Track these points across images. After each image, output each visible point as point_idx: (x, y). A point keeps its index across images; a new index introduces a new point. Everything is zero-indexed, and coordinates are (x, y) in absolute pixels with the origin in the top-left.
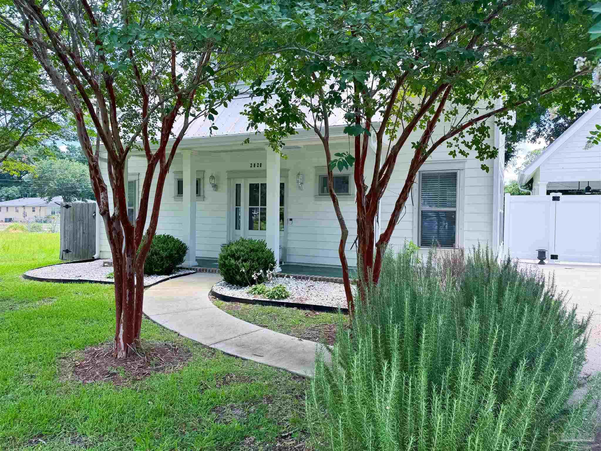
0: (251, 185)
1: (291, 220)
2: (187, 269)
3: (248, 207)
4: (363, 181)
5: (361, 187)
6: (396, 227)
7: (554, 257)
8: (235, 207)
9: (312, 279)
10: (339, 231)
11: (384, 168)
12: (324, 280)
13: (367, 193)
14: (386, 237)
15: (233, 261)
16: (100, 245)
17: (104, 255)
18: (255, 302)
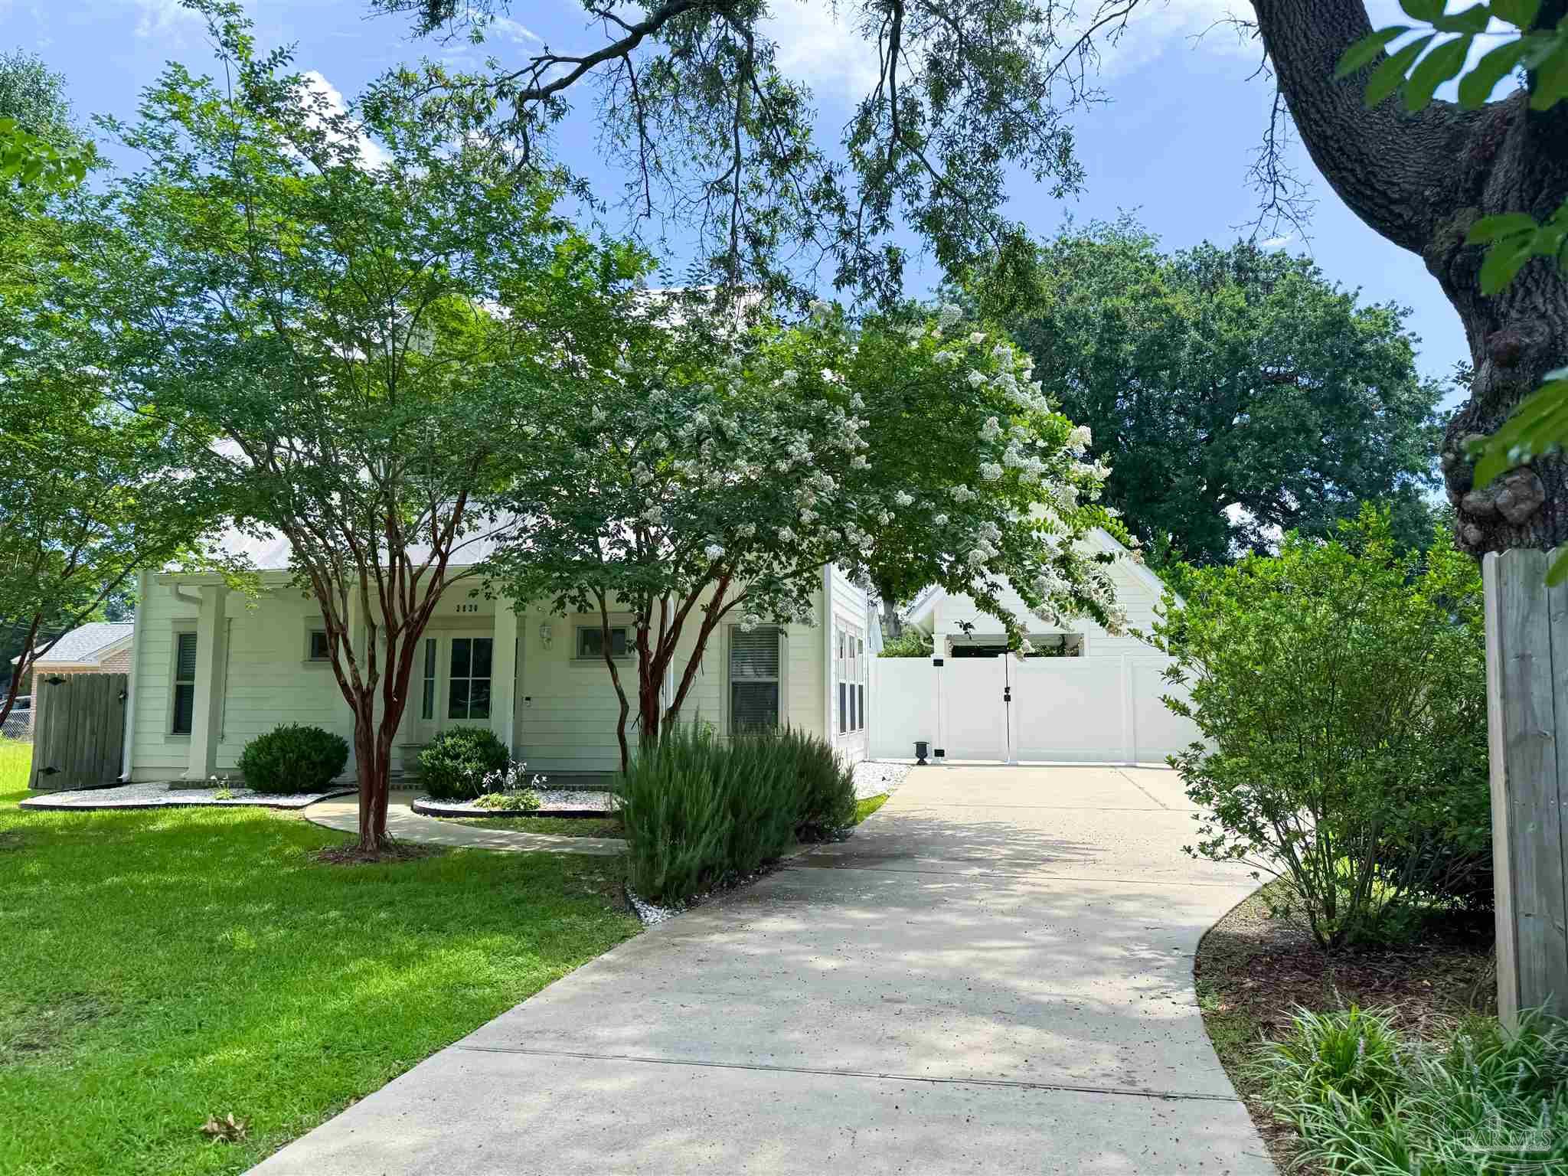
0: (456, 642)
1: (528, 699)
2: (345, 786)
3: (448, 678)
4: (647, 647)
5: (644, 654)
6: (685, 700)
7: (940, 753)
8: (423, 679)
9: (567, 789)
10: (619, 706)
11: (669, 635)
12: (586, 789)
13: (652, 660)
14: (673, 711)
15: (448, 761)
16: (134, 756)
17: (141, 776)
18: (491, 814)
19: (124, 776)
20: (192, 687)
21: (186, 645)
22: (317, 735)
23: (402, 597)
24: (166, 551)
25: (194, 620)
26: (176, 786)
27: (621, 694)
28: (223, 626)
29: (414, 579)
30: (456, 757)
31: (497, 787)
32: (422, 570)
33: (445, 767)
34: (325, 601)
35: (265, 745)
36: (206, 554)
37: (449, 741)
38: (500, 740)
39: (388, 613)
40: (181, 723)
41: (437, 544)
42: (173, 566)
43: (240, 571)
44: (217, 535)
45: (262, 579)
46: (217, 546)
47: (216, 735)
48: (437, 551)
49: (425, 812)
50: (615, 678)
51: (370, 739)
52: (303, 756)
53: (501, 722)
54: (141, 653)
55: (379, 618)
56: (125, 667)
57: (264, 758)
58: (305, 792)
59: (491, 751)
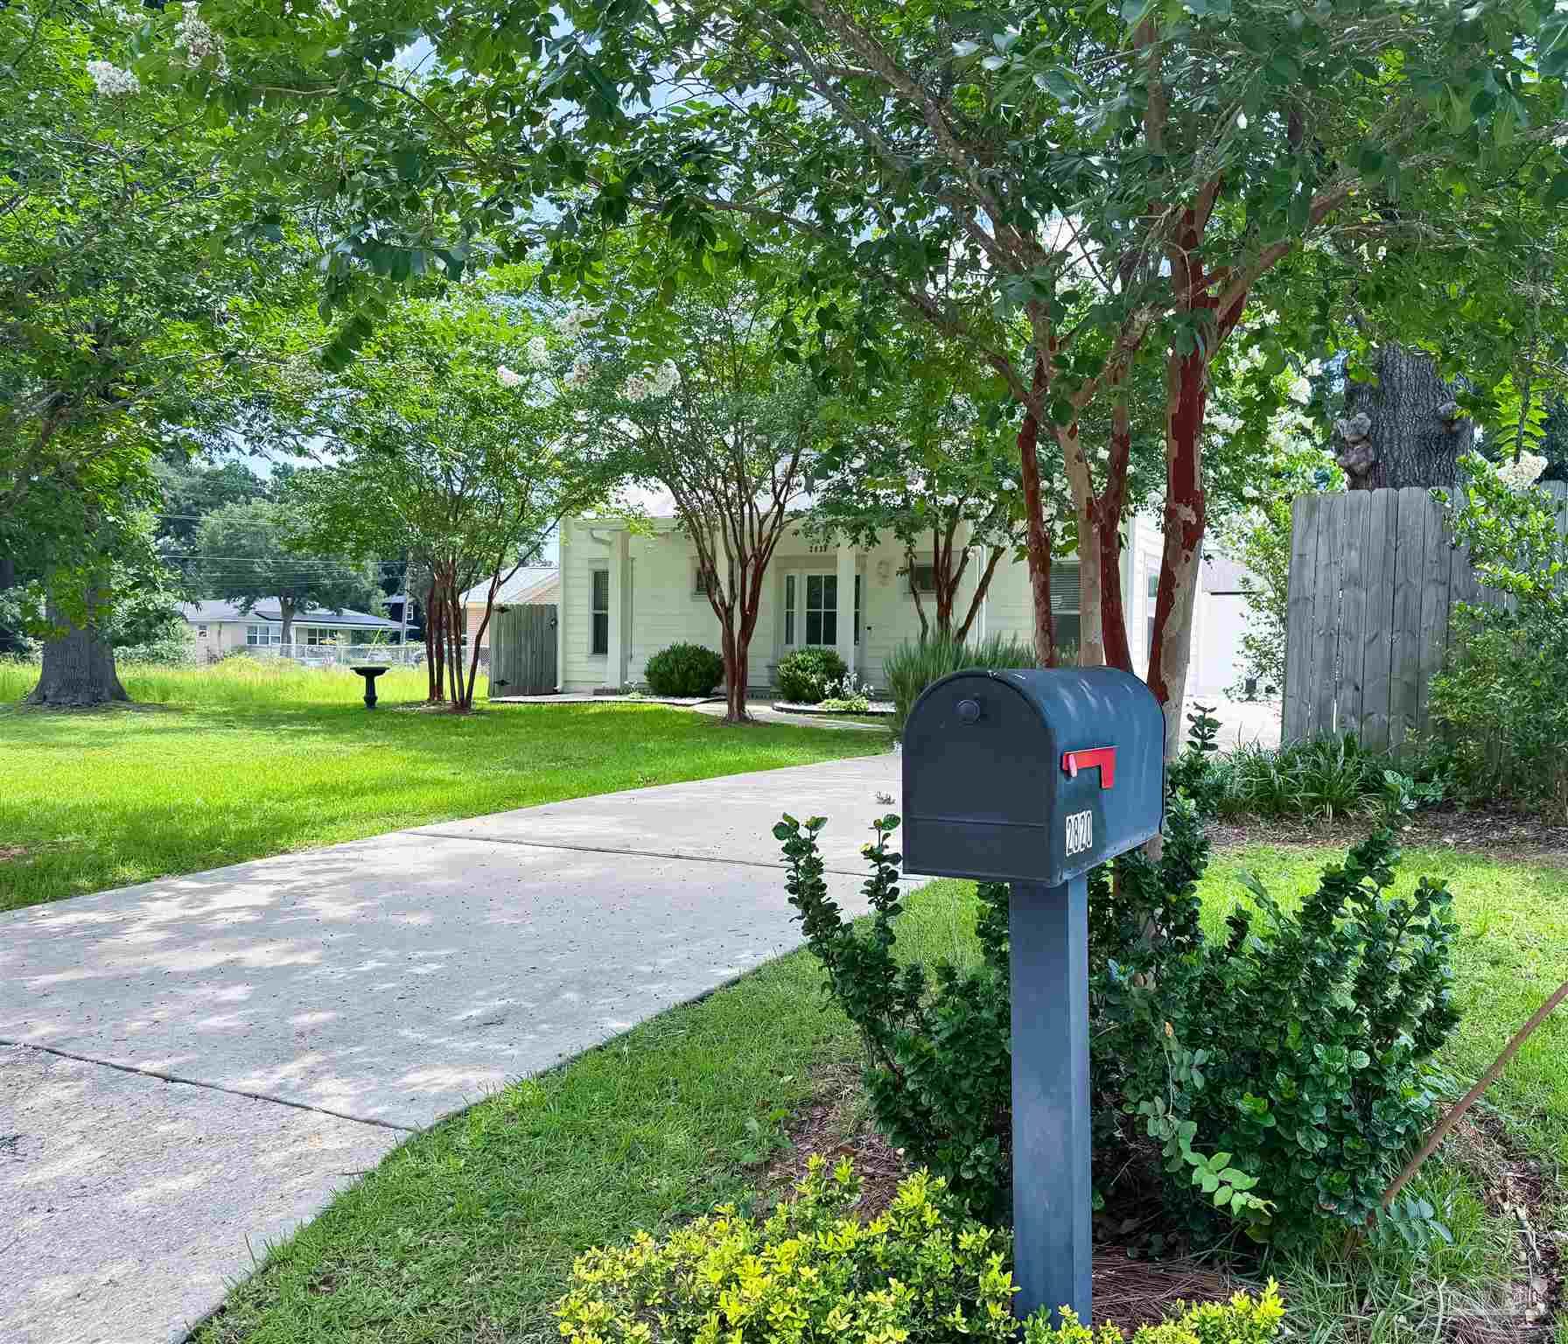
0: (810, 579)
1: (869, 628)
3: (805, 610)
8: (785, 611)
10: (922, 626)
15: (799, 673)
16: (565, 671)
17: (573, 687)
18: (829, 713)
19: (559, 687)
20: (606, 616)
21: (600, 580)
22: (702, 653)
23: (752, 536)
24: (585, 502)
25: (606, 560)
26: (597, 693)
27: (922, 616)
28: (628, 561)
29: (761, 523)
30: (805, 670)
31: (836, 693)
32: (767, 516)
33: (796, 678)
34: (699, 540)
35: (664, 658)
36: (613, 505)
37: (799, 657)
38: (841, 659)
39: (741, 548)
40: (600, 646)
41: (777, 498)
42: (589, 514)
43: (639, 518)
44: (620, 489)
45: (656, 526)
46: (621, 497)
47: (626, 658)
48: (777, 502)
49: (782, 710)
50: (918, 603)
51: (732, 643)
52: (691, 667)
53: (844, 647)
54: (565, 586)
55: (735, 552)
56: (556, 599)
57: (663, 668)
58: (694, 696)
59: (833, 666)
